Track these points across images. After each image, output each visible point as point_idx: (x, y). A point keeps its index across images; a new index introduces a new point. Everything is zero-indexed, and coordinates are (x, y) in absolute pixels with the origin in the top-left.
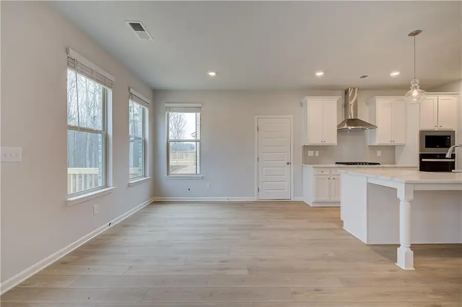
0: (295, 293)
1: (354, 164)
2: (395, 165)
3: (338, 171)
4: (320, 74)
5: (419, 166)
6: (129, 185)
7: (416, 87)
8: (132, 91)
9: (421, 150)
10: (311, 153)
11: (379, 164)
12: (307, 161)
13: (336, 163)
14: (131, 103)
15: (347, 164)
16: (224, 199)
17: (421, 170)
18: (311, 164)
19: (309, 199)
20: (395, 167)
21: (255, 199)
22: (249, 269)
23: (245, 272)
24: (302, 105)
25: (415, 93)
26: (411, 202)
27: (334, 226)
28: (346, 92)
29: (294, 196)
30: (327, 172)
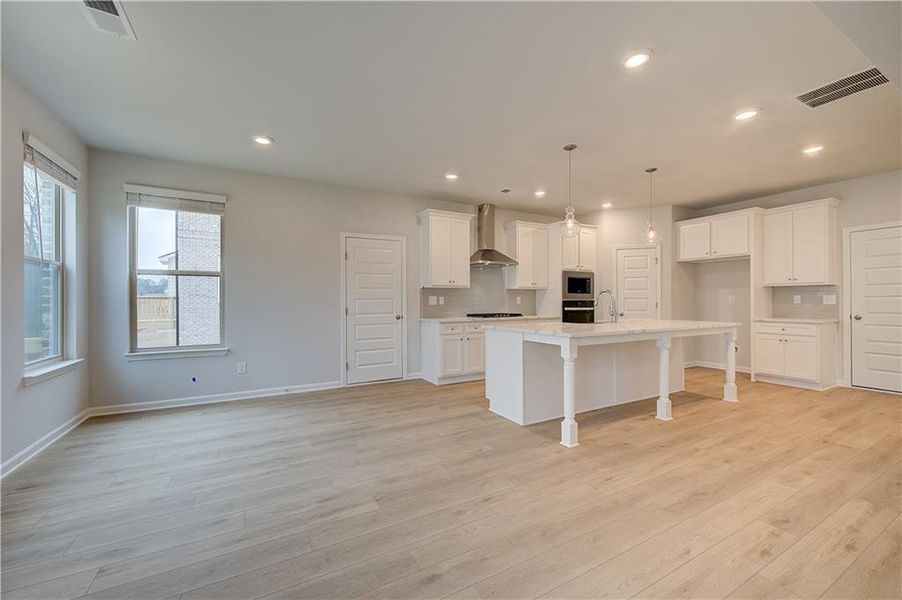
0: (460, 513)
1: (493, 315)
2: (536, 317)
3: (483, 326)
4: (452, 177)
5: (561, 316)
6: (25, 383)
7: (570, 217)
8: (32, 141)
9: (564, 296)
10: (433, 300)
11: (520, 315)
12: (428, 312)
13: (469, 315)
14: (29, 173)
15: (485, 316)
16: (278, 391)
17: (564, 321)
18: (435, 317)
19: (433, 374)
20: (538, 319)
21: (341, 384)
22: (377, 500)
23: (374, 506)
24: (419, 222)
25: (570, 223)
26: (575, 361)
27: (478, 409)
28: (480, 209)
29: (408, 372)
30: (459, 329)
